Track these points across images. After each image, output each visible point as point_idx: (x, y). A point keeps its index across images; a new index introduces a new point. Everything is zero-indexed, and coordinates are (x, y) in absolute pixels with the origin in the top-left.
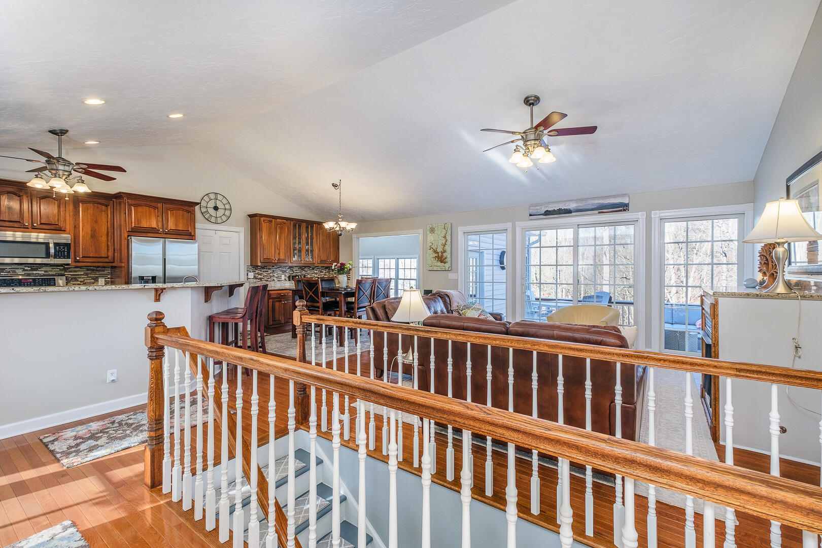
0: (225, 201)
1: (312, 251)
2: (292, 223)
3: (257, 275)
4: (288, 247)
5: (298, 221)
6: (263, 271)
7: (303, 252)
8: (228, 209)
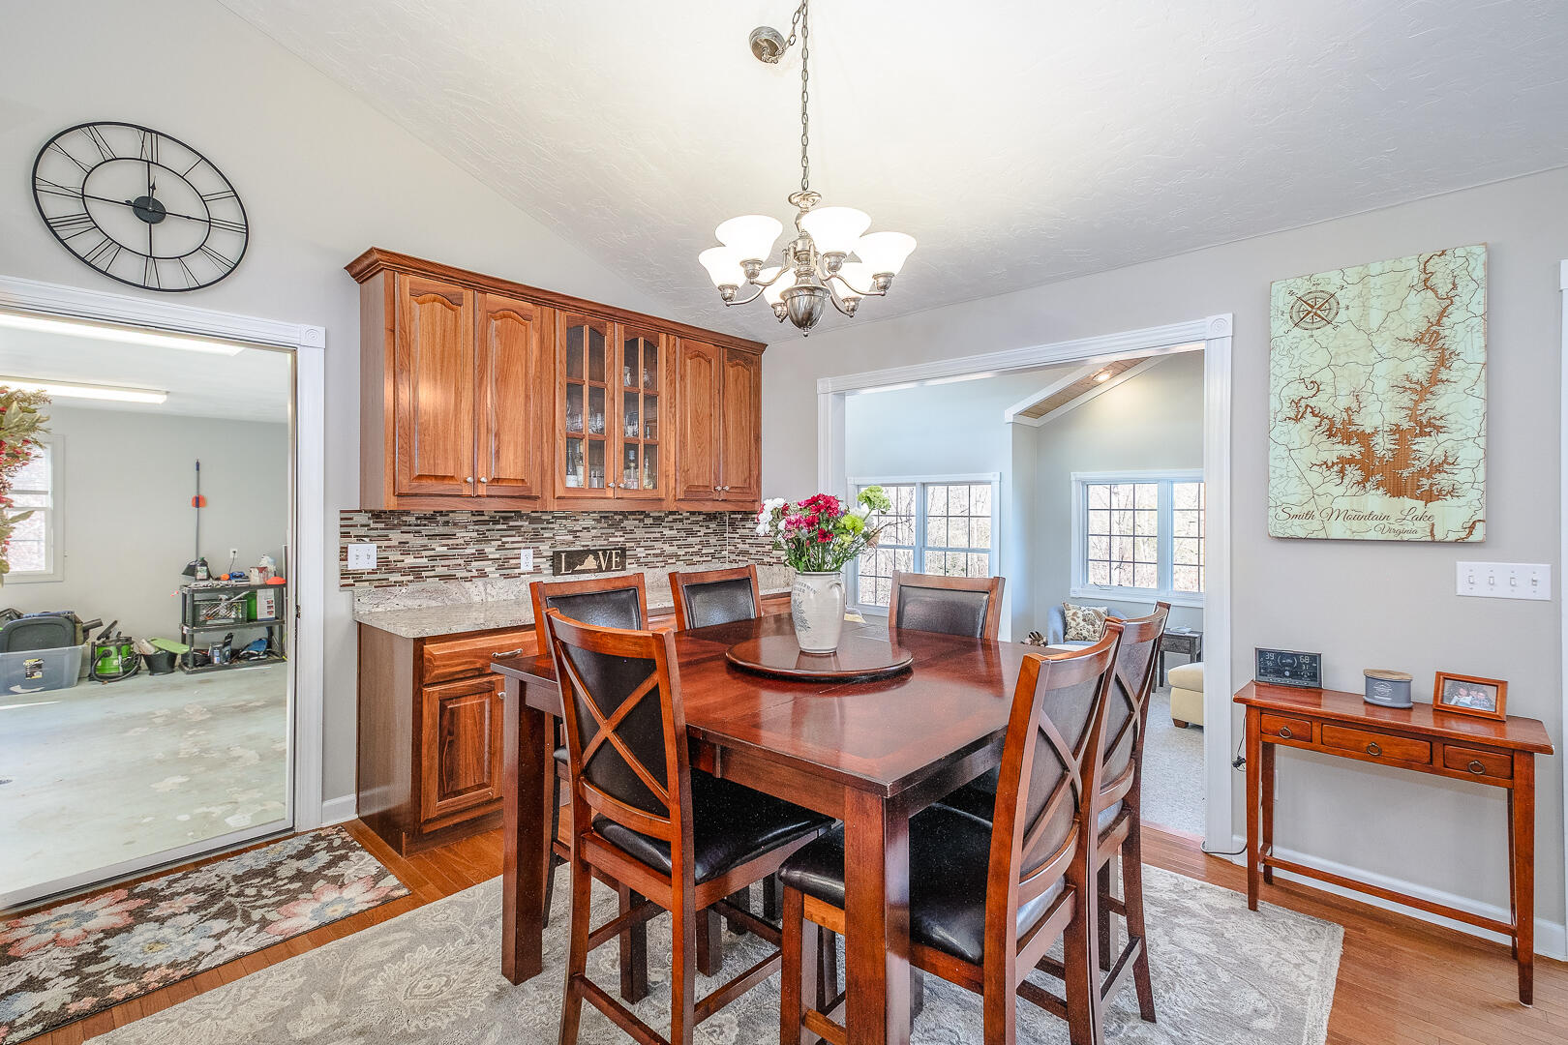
0: (207, 182)
1: (651, 448)
2: (561, 318)
3: (394, 556)
4: (541, 429)
5: (594, 312)
6: (431, 537)
7: (614, 453)
8: (227, 226)
